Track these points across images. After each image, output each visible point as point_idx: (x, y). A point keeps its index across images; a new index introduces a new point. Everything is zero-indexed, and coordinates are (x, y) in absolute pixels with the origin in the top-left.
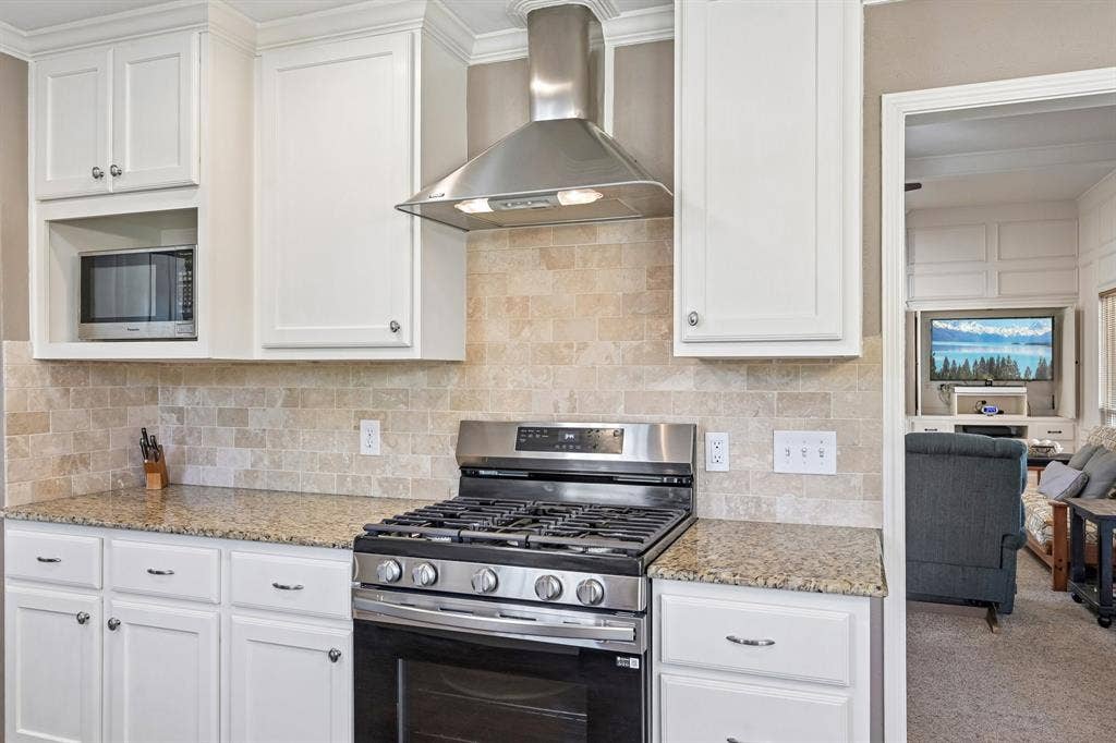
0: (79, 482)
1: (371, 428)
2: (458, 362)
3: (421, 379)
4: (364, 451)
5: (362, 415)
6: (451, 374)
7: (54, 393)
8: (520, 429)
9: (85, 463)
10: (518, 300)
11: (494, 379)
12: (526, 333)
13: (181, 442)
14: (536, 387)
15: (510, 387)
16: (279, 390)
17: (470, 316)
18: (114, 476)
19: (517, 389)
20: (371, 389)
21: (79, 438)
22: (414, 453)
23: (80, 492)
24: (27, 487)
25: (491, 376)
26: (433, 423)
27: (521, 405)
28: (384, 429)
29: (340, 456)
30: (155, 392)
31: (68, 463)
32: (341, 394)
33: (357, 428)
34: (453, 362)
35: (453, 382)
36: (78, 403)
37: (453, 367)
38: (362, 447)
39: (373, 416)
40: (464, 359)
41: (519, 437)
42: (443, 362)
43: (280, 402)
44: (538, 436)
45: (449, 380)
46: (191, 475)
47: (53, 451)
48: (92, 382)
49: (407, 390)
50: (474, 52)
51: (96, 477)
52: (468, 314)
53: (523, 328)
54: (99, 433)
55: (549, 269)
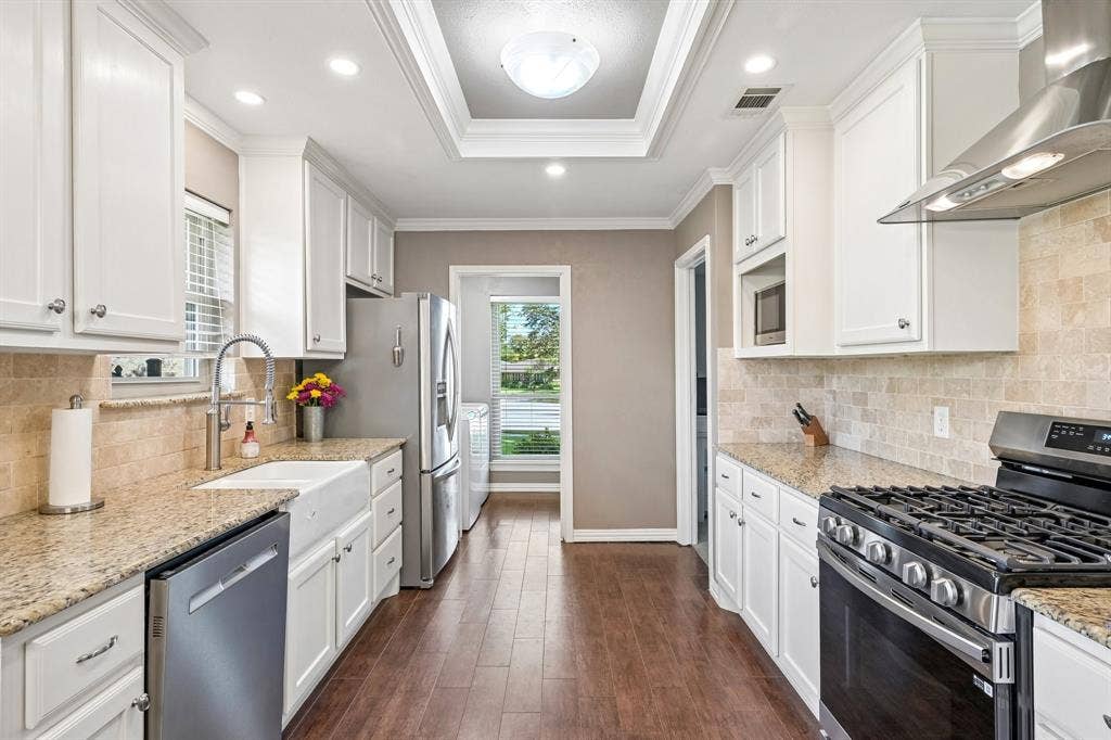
0: (765, 435)
1: (942, 413)
2: (1012, 353)
3: (980, 368)
4: (938, 433)
5: (936, 402)
6: (1006, 365)
7: (749, 378)
8: (1054, 423)
9: (769, 424)
10: (1071, 282)
11: (1046, 369)
12: (1080, 317)
13: (834, 415)
14: (1091, 379)
15: (1063, 378)
16: (884, 378)
17: (1022, 305)
18: (789, 433)
19: (1070, 381)
20: (942, 378)
21: (764, 407)
22: (974, 439)
23: (765, 440)
24: (731, 433)
25: (1043, 367)
26: (990, 413)
27: (1073, 399)
28: (952, 415)
29: (922, 435)
30: (822, 378)
31: (757, 422)
32: (922, 382)
33: (932, 413)
34: (1007, 353)
35: (1007, 372)
36: (764, 385)
37: (1008, 357)
38: (936, 429)
39: (944, 403)
40: (1018, 349)
41: (1051, 433)
42: (997, 352)
43: (884, 389)
44: (1071, 433)
45: (1004, 370)
46: (840, 439)
47: (747, 414)
48: (774, 372)
49: (968, 380)
50: (1019, 34)
51: (775, 432)
52: (1021, 303)
53: (1076, 313)
54: (778, 404)
55: (1105, 241)
